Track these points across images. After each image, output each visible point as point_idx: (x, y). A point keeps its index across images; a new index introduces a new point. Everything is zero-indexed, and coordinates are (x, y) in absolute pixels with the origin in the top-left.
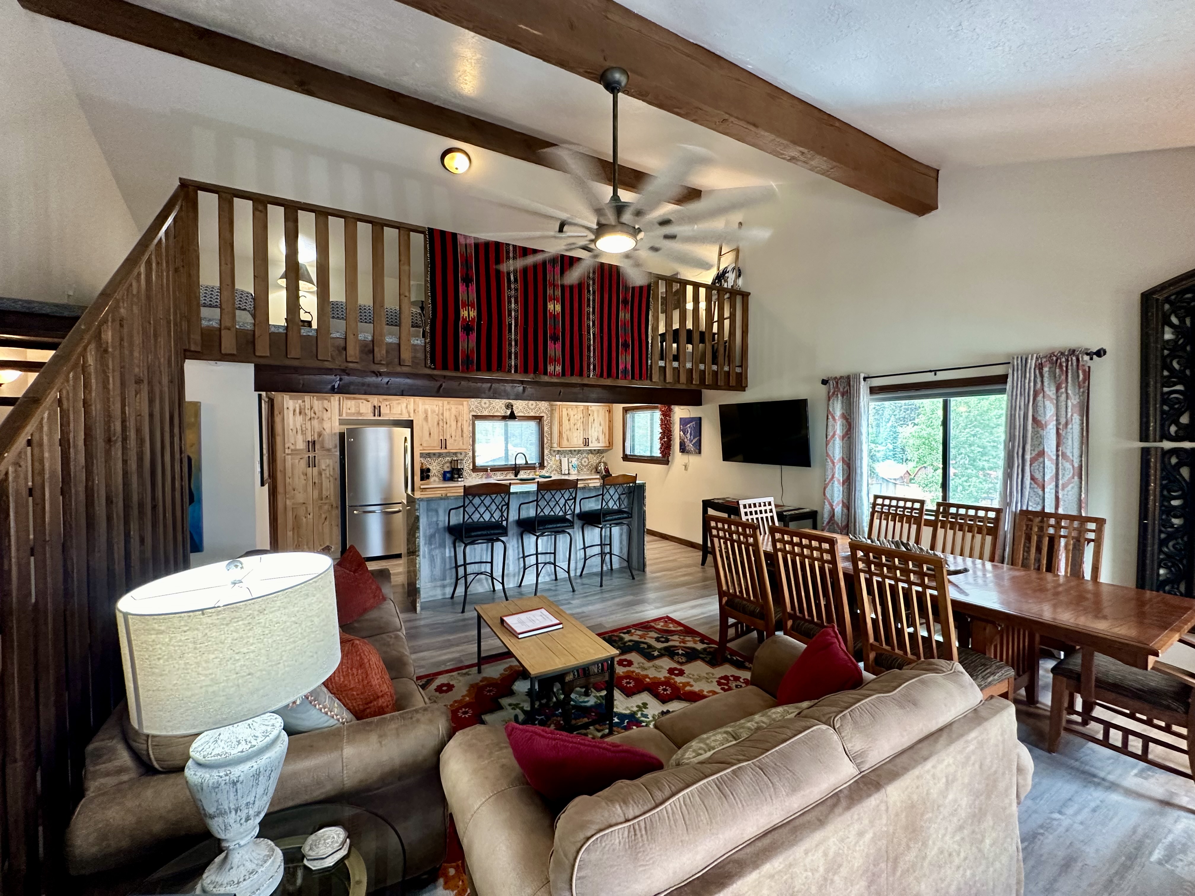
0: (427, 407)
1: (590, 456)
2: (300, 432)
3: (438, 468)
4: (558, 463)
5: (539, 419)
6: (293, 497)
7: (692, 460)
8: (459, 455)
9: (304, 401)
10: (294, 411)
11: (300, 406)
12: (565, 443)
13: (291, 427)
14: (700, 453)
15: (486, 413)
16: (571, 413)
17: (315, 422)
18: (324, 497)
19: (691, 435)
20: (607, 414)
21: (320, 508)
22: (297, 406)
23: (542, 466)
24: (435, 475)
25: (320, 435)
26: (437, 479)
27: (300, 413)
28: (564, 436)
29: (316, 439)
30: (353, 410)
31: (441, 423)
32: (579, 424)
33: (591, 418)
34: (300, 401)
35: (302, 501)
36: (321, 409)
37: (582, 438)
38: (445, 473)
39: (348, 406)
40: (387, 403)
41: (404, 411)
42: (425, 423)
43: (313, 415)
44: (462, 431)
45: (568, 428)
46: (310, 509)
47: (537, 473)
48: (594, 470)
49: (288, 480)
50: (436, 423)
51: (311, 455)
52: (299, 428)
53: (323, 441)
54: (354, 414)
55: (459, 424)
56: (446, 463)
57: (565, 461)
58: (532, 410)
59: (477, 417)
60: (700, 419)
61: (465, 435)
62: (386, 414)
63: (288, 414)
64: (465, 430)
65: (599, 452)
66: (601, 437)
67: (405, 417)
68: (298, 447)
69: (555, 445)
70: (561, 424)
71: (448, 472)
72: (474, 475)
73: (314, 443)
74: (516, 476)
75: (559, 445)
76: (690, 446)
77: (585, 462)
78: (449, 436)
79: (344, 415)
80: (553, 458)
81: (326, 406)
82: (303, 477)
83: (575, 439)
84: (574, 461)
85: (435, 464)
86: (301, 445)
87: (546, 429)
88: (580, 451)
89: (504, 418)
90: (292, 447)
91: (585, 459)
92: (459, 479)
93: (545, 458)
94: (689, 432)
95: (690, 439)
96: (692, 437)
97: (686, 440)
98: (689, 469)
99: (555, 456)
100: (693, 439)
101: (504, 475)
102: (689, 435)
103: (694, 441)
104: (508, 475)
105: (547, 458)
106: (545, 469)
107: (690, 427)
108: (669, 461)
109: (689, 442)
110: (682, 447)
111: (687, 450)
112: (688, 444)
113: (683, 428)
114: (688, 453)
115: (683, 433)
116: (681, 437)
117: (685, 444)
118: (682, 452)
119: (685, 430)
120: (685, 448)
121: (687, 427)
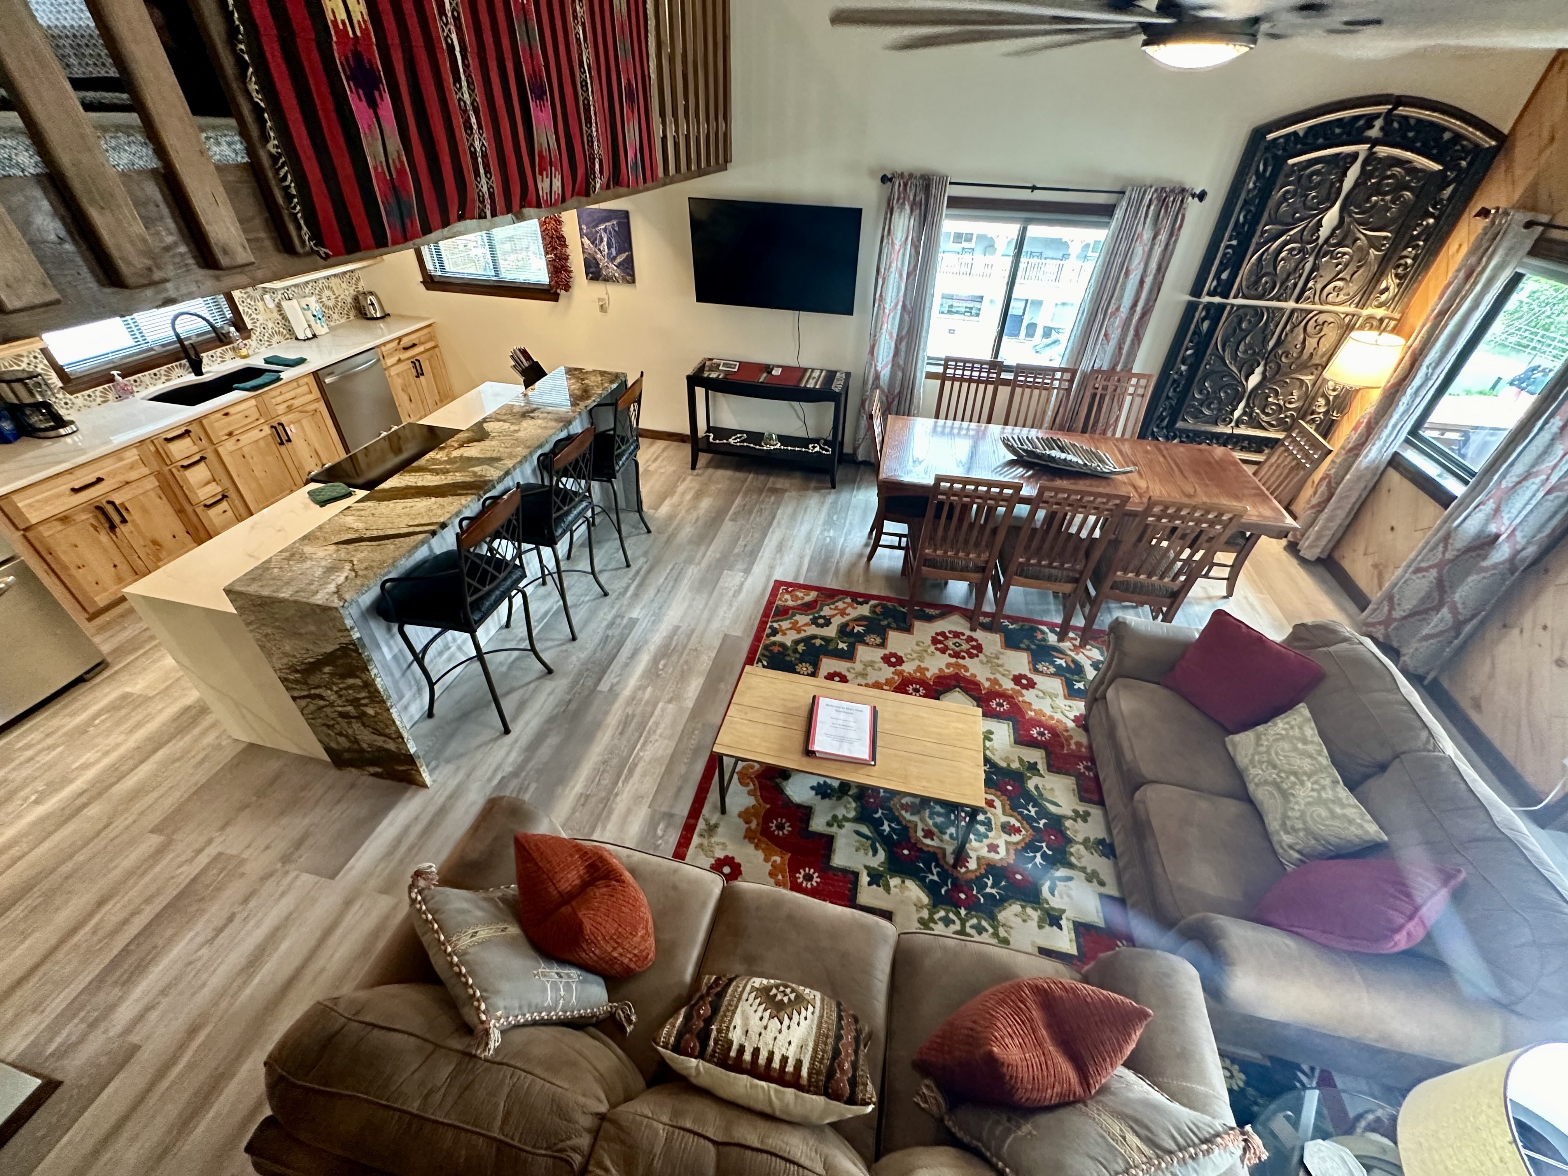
1: (334, 282)
4: (276, 315)
7: (616, 292)
14: (634, 282)
19: (609, 246)
23: (242, 329)
47: (244, 351)
48: (354, 312)
57: (295, 310)
60: (626, 213)
72: (78, 400)
74: (198, 372)
76: (612, 269)
77: (328, 298)
80: (260, 305)
84: (313, 303)
91: (327, 293)
92: (62, 431)
93: (241, 309)
94: (605, 239)
95: (609, 254)
96: (613, 250)
97: (599, 256)
98: (611, 309)
99: (262, 299)
100: (617, 254)
101: (164, 378)
102: (604, 246)
103: (619, 260)
104: (174, 374)
105: (246, 309)
106: (254, 337)
107: (605, 230)
108: (559, 294)
109: (606, 259)
110: (591, 270)
111: (605, 276)
112: (607, 263)
113: (587, 230)
114: (608, 281)
115: (589, 242)
116: (587, 249)
117: (598, 264)
118: (591, 278)
119: (595, 236)
120: (599, 271)
121: (597, 229)
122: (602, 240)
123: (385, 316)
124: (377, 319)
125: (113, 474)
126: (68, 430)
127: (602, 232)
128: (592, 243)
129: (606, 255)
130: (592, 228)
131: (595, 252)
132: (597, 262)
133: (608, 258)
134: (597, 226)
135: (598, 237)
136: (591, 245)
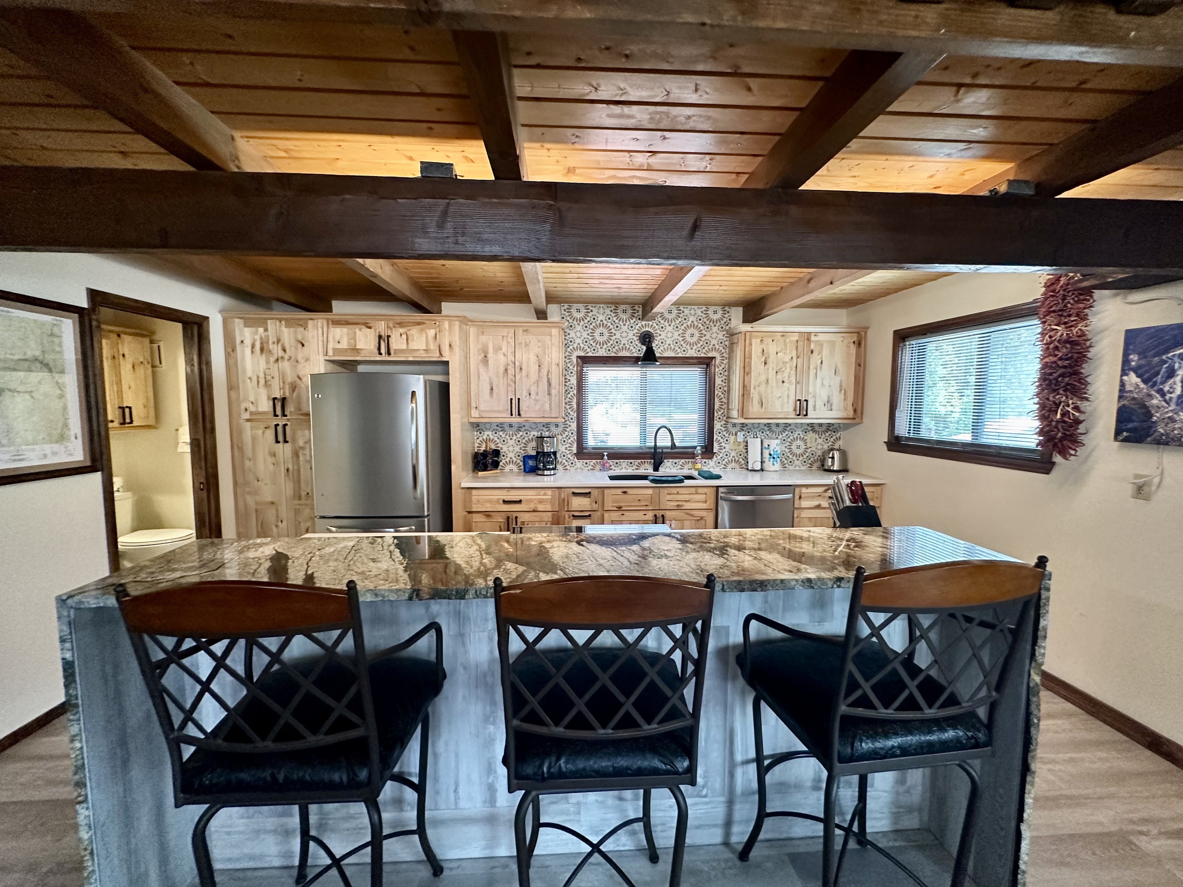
0: (483, 338)
1: (811, 435)
2: (262, 381)
3: (517, 449)
4: (742, 447)
5: (706, 363)
6: (256, 493)
8: (553, 428)
9: (266, 330)
10: (253, 346)
11: (261, 338)
12: (754, 409)
13: (249, 373)
15: (602, 353)
16: (772, 348)
17: (286, 365)
18: (303, 494)
20: (853, 349)
21: (297, 512)
22: (257, 337)
23: (708, 451)
24: (511, 462)
25: (294, 387)
26: (515, 468)
27: (262, 350)
28: (754, 394)
29: (287, 394)
30: (344, 345)
31: (511, 371)
32: (788, 372)
33: (815, 359)
34: (261, 330)
35: (269, 499)
36: (293, 343)
37: (792, 399)
38: (526, 458)
39: (337, 338)
40: (401, 330)
41: (433, 346)
42: (482, 369)
43: (281, 353)
44: (550, 384)
45: (763, 378)
46: (283, 512)
47: (699, 466)
48: (819, 464)
49: (248, 464)
50: (502, 370)
51: (281, 421)
52: (262, 375)
53: (299, 397)
54: (346, 350)
55: (544, 372)
56: (530, 441)
57: (755, 445)
58: (691, 345)
59: (585, 360)
61: (553, 392)
62: (402, 351)
63: (243, 352)
64: (554, 382)
65: (830, 428)
66: (837, 399)
67: (435, 356)
68: (261, 409)
69: (734, 413)
70: (746, 371)
71: (530, 457)
72: (579, 463)
73: (284, 400)
74: (656, 469)
75: (742, 412)
77: (798, 447)
78: (525, 393)
79: (330, 353)
80: (732, 438)
81: (300, 337)
82: (270, 460)
83: (778, 403)
84: (775, 445)
85: (511, 442)
86: (266, 406)
87: (718, 381)
88: (787, 425)
89: (634, 361)
90: (252, 408)
91: (799, 442)
92: (546, 472)
93: (715, 437)
99: (736, 434)
101: (635, 467)
102: (1175, 385)
104: (643, 467)
105: (719, 438)
106: (715, 459)
107: (1182, 356)
108: (1054, 464)
109: (1173, 407)
110: (1130, 426)
111: (1162, 434)
112: (1170, 414)
113: (1143, 362)
114: (1166, 444)
115: (1139, 380)
116: (1131, 391)
117: (1151, 416)
118: (1126, 440)
119: (1157, 369)
120: (1151, 427)
121: (1164, 357)
122: (1171, 374)
125: (531, 501)
126: (548, 472)
127: (1176, 359)
128: (1145, 382)
129: (1174, 400)
130: (1155, 356)
131: (1150, 396)
132: (1150, 412)
133: (1177, 404)
134: (1167, 351)
135: (1163, 370)
136: (1142, 386)
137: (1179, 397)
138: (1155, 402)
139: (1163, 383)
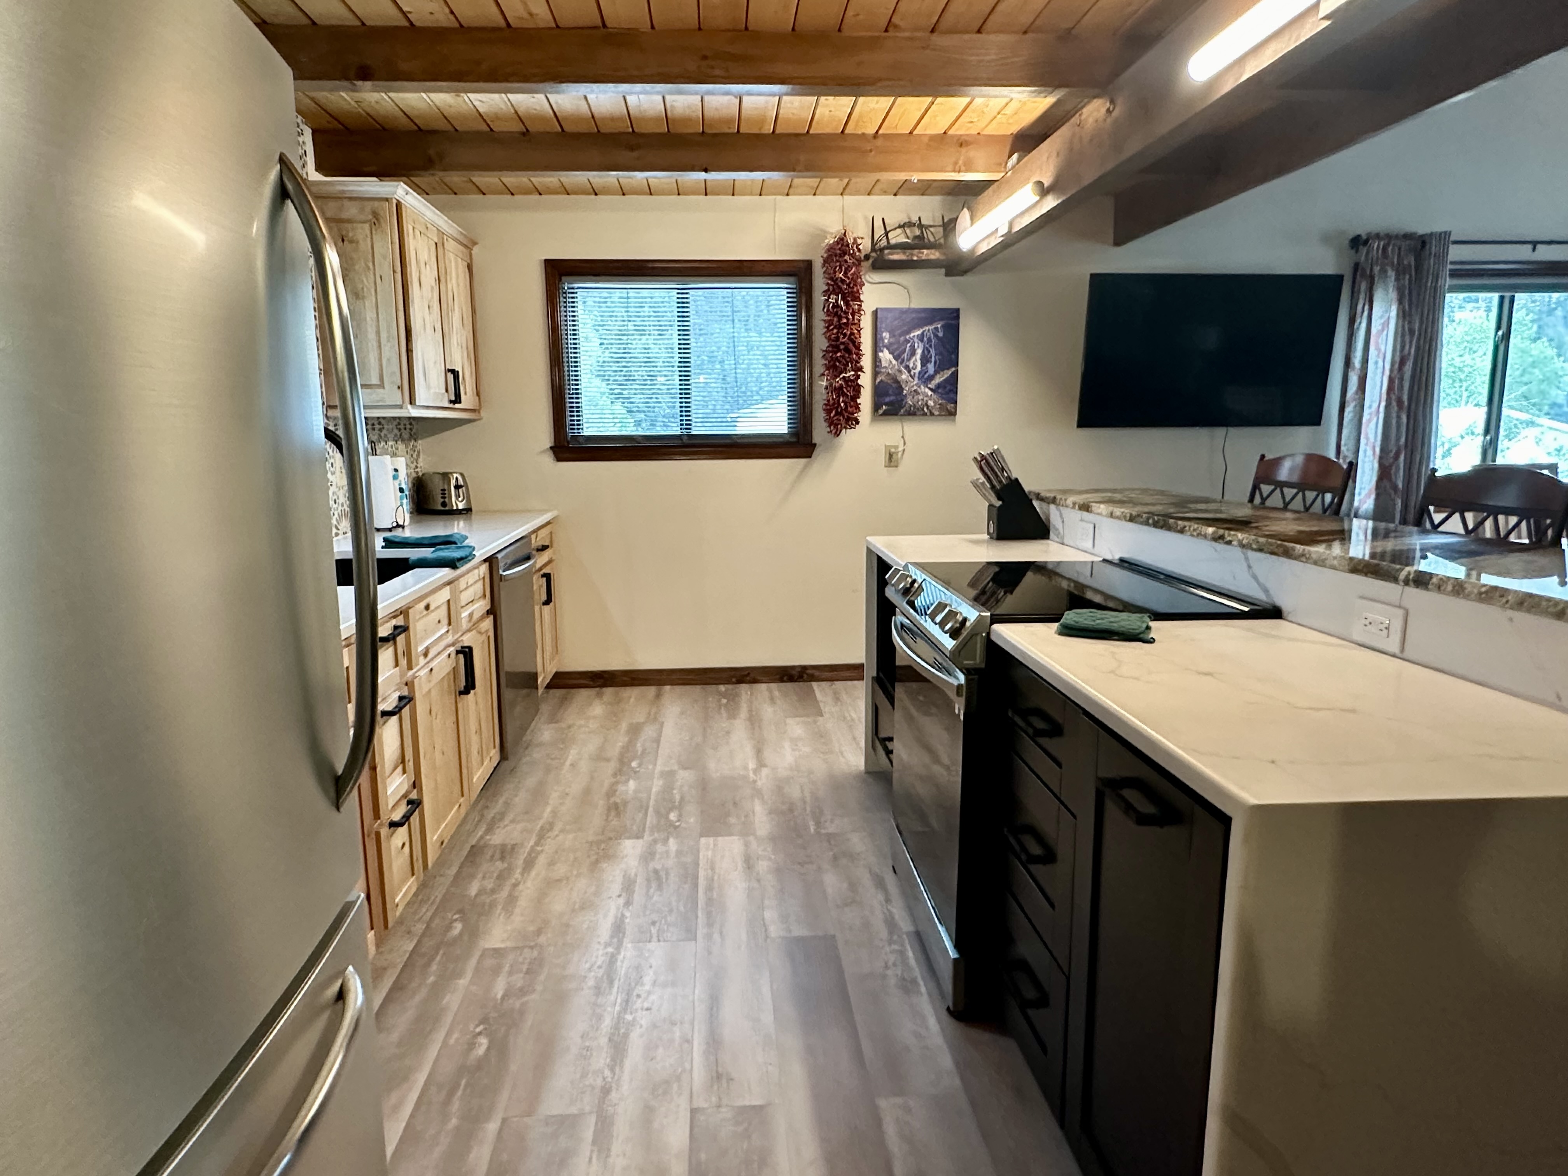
7: (918, 433)
12: (420, 385)
14: (953, 414)
16: (421, 251)
19: (925, 361)
45: (421, 316)
60: (956, 312)
75: (410, 392)
76: (923, 396)
83: (435, 375)
94: (919, 351)
95: (922, 374)
96: (931, 368)
97: (905, 376)
98: (906, 463)
100: (936, 372)
102: (916, 362)
103: (938, 380)
107: (921, 338)
108: (815, 445)
109: (916, 381)
110: (887, 399)
111: (911, 406)
112: (915, 388)
113: (891, 340)
114: (914, 414)
115: (891, 357)
116: (885, 367)
117: (903, 389)
118: (885, 414)
119: (903, 347)
120: (902, 400)
121: (908, 337)
122: (913, 353)
123: (468, 510)
124: (459, 512)
127: (916, 340)
128: (896, 359)
129: (917, 375)
130: (900, 336)
131: (900, 371)
132: (901, 387)
133: (919, 379)
134: (909, 332)
135: (908, 349)
136: (894, 362)
137: (920, 373)
138: (904, 377)
139: (909, 360)
